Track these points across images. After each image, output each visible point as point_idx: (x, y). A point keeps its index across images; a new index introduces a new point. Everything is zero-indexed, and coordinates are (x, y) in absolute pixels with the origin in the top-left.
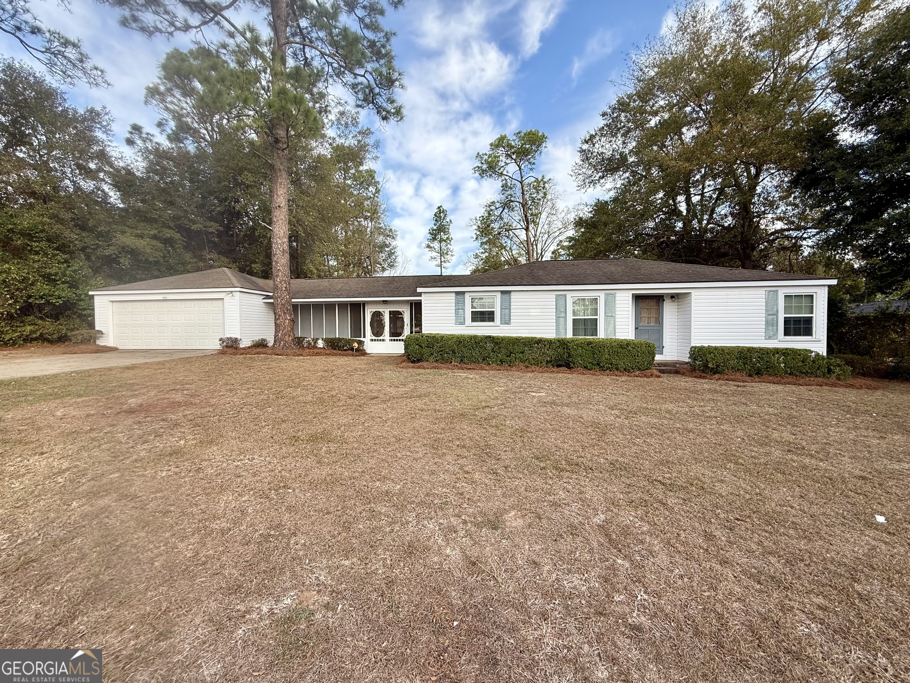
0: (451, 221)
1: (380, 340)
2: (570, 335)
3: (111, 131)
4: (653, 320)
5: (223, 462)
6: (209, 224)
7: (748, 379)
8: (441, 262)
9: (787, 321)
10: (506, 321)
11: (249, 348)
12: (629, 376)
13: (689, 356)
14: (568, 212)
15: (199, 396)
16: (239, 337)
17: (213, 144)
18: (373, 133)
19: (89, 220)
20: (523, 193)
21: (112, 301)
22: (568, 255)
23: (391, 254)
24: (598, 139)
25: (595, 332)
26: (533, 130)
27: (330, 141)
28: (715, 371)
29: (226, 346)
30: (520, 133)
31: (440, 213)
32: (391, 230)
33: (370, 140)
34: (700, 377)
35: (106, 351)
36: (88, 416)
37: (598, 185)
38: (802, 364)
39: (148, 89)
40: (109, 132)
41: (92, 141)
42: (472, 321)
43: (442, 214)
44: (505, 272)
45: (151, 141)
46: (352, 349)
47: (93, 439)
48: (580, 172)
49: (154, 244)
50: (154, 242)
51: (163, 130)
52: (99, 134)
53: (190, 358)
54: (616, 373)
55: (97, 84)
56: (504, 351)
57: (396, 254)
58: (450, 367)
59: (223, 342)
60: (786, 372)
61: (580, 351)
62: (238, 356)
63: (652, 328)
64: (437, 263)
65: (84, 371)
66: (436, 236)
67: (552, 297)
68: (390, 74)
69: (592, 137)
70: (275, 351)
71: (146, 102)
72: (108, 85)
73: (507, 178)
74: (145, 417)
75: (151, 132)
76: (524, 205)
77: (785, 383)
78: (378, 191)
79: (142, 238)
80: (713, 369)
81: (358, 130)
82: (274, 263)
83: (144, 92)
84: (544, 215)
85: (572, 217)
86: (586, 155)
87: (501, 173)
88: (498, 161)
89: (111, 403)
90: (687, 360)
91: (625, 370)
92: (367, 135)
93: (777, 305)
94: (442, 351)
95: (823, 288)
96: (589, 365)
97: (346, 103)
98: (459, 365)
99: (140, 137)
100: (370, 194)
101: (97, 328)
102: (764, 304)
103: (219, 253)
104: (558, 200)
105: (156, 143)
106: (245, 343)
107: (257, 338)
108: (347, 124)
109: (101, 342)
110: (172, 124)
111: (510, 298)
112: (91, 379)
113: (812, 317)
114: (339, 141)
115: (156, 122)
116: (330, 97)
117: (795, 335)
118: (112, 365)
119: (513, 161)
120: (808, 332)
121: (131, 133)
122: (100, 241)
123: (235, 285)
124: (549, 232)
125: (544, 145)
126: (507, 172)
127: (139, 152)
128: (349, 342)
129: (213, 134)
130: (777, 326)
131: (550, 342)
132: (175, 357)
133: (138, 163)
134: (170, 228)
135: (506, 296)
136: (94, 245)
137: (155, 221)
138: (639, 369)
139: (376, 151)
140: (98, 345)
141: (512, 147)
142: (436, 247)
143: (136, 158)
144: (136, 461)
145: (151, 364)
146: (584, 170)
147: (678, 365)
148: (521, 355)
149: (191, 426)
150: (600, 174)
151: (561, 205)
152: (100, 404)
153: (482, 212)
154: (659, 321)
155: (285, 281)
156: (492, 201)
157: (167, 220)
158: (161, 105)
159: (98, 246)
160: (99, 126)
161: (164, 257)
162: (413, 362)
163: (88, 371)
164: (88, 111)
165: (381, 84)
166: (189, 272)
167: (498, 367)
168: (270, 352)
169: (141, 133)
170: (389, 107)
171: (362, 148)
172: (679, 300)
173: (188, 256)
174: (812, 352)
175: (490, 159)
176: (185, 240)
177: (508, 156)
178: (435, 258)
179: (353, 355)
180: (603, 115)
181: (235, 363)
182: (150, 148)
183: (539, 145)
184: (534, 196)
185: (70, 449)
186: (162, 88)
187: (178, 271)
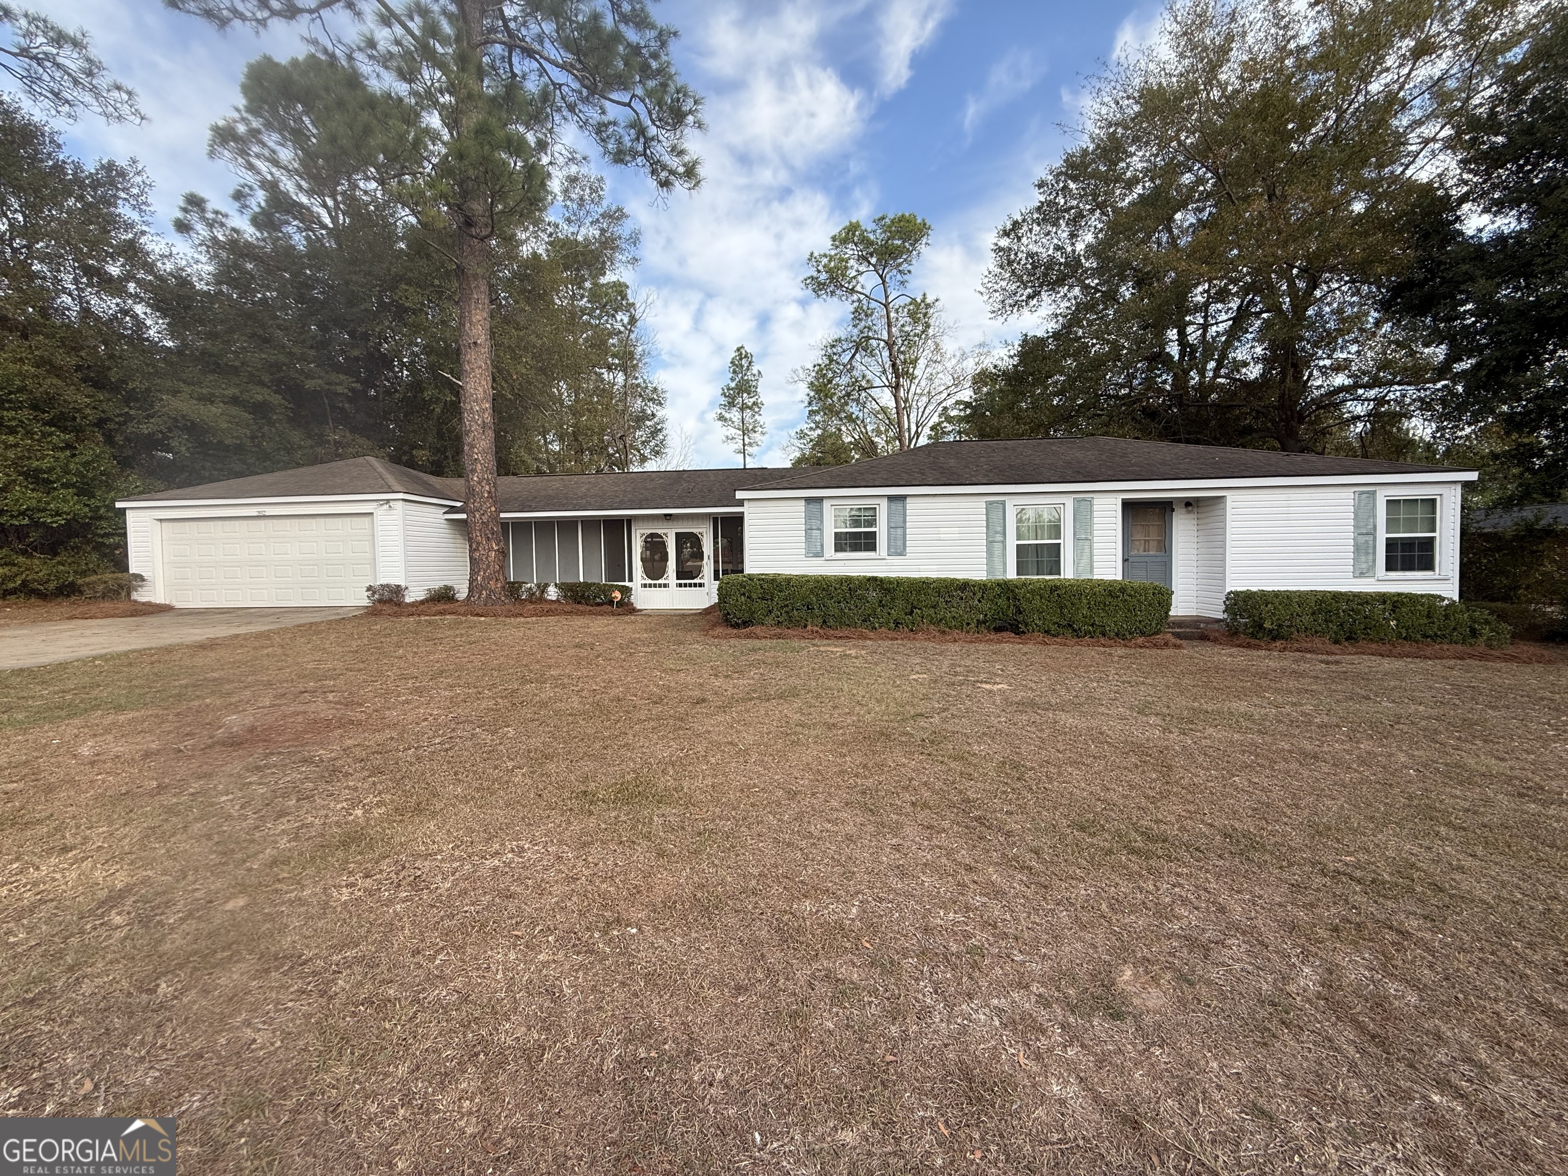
0: (759, 372)
1: (660, 586)
2: (1011, 574)
3: (149, 206)
4: (1153, 544)
5: (462, 859)
6: (334, 377)
7: (1336, 647)
8: (744, 445)
9: (1391, 544)
10: (898, 549)
11: (422, 602)
12: (1126, 646)
13: (1223, 607)
14: (964, 356)
15: (361, 705)
16: (403, 584)
17: (336, 233)
18: (627, 217)
19: (109, 369)
20: (889, 325)
21: (161, 520)
22: (960, 433)
23: (655, 432)
24: (1025, 228)
25: (1055, 567)
26: (907, 214)
27: (550, 230)
28: (1275, 636)
29: (380, 601)
30: (883, 218)
31: (741, 359)
32: (655, 389)
33: (624, 230)
34: (1249, 646)
35: (152, 613)
36: (147, 755)
37: (1025, 311)
38: (1426, 621)
39: (216, 129)
40: (144, 207)
41: (113, 221)
42: (836, 550)
43: (744, 361)
44: (887, 462)
45: (222, 225)
46: (611, 602)
47: (171, 811)
48: (996, 287)
49: (235, 413)
50: (234, 410)
51: (245, 206)
52: (125, 211)
53: (315, 623)
54: (1102, 640)
55: (120, 118)
56: (900, 603)
57: (665, 432)
58: (806, 635)
59: (374, 593)
60: (1400, 635)
61: (1037, 602)
62: (404, 619)
63: (1154, 559)
64: (736, 446)
65: (119, 655)
66: (734, 399)
67: (980, 505)
68: (678, 99)
69: (1016, 225)
70: (470, 608)
71: (212, 154)
72: (142, 118)
73: (862, 297)
74: (267, 756)
75: (223, 210)
76: (890, 345)
77: (1401, 656)
78: (633, 320)
79: (212, 402)
80: (1270, 631)
81: (601, 211)
82: (466, 448)
83: (208, 134)
84: (922, 363)
85: (971, 367)
86: (1006, 258)
87: (852, 290)
88: (846, 268)
89: (189, 725)
90: (1220, 616)
91: (1117, 634)
92: (618, 219)
93: (1375, 517)
94: (787, 606)
95: (1453, 486)
96: (1053, 628)
97: (584, 159)
98: (821, 631)
99: (203, 219)
100: (618, 326)
101: (133, 569)
102: (1352, 515)
103: (353, 430)
104: (945, 338)
105: (234, 230)
106: (414, 595)
107: (437, 585)
108: (582, 199)
109: (140, 596)
110: (260, 197)
111: (905, 509)
112: (135, 670)
113: (1433, 539)
114: (567, 230)
115: (231, 191)
116: (557, 148)
117: (1404, 569)
118: (169, 642)
119: (871, 268)
120: (1427, 564)
121: (185, 210)
122: (131, 408)
123: (395, 489)
124: (929, 392)
125: (924, 240)
126: (863, 287)
127: (201, 245)
128: (606, 590)
129: (337, 214)
130: (1374, 553)
131: (983, 587)
132: (288, 622)
133: (200, 266)
134: (262, 384)
135: (897, 506)
136: (121, 415)
137: (235, 371)
138: (1143, 634)
139: (633, 248)
140: (135, 601)
141: (872, 243)
142: (735, 419)
143: (196, 256)
144: (274, 862)
145: (246, 637)
146: (1004, 284)
147: (1202, 625)
148: (932, 611)
149: (366, 773)
150: (1029, 290)
151: (949, 346)
152: (166, 727)
153: (816, 357)
154: (1165, 547)
155: (488, 480)
156: (836, 337)
157: (258, 370)
158: (240, 160)
159: (128, 418)
160: (123, 195)
161: (253, 438)
162: (736, 626)
163: (126, 654)
164: (103, 167)
165: (660, 120)
166: (299, 465)
167: (891, 634)
168: (462, 610)
169: (203, 210)
170: (674, 162)
171: (608, 243)
172: (1201, 510)
173: (296, 436)
174: (1443, 599)
175: (832, 264)
176: (291, 406)
177: (863, 259)
178: (733, 438)
179: (613, 614)
180: (1040, 186)
181: (403, 633)
182: (221, 238)
183: (916, 241)
184: (907, 328)
185: (126, 836)
186: (241, 129)
187: (279, 462)
